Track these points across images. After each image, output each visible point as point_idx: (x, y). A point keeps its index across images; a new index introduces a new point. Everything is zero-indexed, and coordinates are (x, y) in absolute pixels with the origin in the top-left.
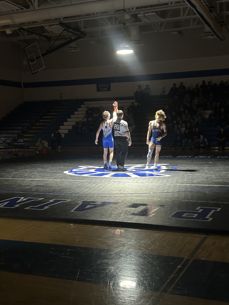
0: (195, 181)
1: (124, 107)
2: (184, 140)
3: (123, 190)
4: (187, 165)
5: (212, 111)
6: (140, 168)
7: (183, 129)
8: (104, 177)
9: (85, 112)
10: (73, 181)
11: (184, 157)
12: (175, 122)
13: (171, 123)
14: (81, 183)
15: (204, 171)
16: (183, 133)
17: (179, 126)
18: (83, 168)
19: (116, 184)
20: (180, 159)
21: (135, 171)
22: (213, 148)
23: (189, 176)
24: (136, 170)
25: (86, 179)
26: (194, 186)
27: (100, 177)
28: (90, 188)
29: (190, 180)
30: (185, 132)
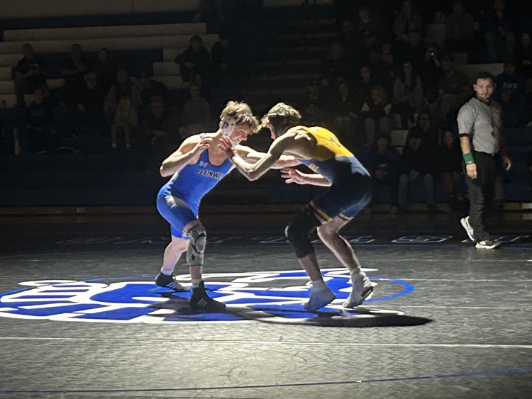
0: (506, 332)
1: (165, 52)
2: (403, 178)
3: (240, 374)
4: (445, 270)
5: (506, 67)
6: (270, 287)
7: (401, 137)
8: (142, 323)
9: (9, 70)
10: (20, 341)
11: (419, 240)
12: (365, 108)
13: (352, 114)
14: (59, 348)
15: (522, 293)
16: (400, 150)
17: (384, 122)
18: (39, 288)
19: (201, 348)
20: (407, 248)
21: (252, 296)
22: (514, 206)
23: (475, 312)
24: (257, 293)
25: (73, 332)
26: (511, 350)
27: (127, 325)
28: (104, 369)
29: (487, 330)
30: (407, 147)
